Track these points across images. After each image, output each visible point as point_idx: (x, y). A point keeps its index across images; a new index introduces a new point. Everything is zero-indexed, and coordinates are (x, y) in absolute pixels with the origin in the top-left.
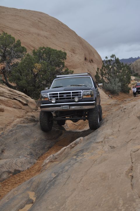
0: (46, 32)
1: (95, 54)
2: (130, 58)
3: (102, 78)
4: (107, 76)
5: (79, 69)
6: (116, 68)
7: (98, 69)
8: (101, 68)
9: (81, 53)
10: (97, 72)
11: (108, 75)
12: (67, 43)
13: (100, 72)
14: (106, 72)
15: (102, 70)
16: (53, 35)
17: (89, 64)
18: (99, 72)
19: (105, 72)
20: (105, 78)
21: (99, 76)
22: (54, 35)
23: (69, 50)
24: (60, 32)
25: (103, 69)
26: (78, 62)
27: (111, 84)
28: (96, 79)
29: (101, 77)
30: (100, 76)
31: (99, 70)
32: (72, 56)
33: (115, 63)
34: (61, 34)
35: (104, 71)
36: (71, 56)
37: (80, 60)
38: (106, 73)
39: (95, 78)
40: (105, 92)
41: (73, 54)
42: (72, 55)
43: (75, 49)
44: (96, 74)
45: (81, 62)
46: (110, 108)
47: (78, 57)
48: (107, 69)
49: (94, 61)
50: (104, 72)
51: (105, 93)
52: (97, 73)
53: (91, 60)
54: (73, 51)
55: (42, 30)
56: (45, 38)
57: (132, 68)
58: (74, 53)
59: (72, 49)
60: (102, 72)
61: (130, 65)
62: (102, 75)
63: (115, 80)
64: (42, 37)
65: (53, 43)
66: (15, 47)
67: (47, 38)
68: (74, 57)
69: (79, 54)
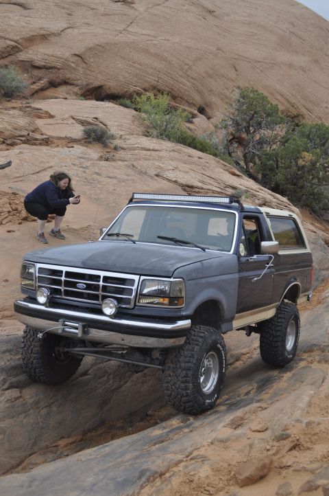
55: (297, 52)
56: (301, 72)
64: (296, 69)
65: (315, 81)
66: (268, 115)
67: (304, 71)
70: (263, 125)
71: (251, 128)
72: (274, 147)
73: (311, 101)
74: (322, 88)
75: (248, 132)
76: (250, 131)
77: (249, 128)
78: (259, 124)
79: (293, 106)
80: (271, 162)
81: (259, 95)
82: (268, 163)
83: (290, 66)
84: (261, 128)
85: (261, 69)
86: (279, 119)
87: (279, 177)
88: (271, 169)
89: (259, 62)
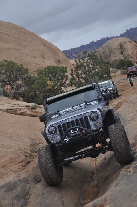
0: (12, 43)
2: (90, 43)
3: (79, 79)
4: (84, 76)
6: (92, 64)
7: (72, 70)
9: (51, 58)
10: (71, 74)
12: (34, 50)
13: (75, 73)
15: (77, 71)
16: (19, 45)
18: (74, 74)
19: (81, 73)
20: (82, 78)
22: (20, 44)
23: (39, 57)
24: (23, 39)
29: (77, 79)
30: (76, 77)
31: (74, 71)
32: (44, 63)
33: (89, 60)
34: (26, 41)
41: (44, 60)
43: (44, 54)
44: (71, 77)
47: (49, 62)
49: (61, 61)
53: (59, 61)
54: (43, 57)
55: (8, 42)
56: (15, 51)
57: (99, 57)
58: (44, 58)
59: (42, 55)
60: (78, 73)
61: (96, 52)
62: (78, 76)
64: (13, 50)
65: (24, 54)
67: (17, 50)
68: (46, 63)
69: (50, 58)
73: (27, 64)
83: (9, 49)
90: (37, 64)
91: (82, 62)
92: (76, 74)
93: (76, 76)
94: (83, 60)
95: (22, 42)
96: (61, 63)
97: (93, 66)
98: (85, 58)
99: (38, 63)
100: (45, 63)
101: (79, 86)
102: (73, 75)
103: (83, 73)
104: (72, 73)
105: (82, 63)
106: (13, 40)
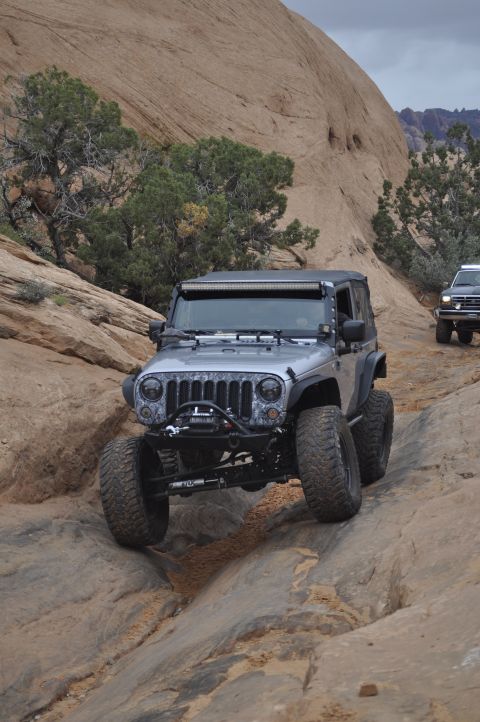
1: (371, 104)
3: (405, 228)
4: (428, 221)
5: (304, 188)
6: (471, 184)
7: (387, 186)
8: (399, 182)
9: (313, 115)
10: (381, 201)
11: (435, 214)
12: (253, 70)
13: (395, 202)
14: (421, 203)
15: (407, 195)
16: (195, 32)
17: (345, 157)
18: (391, 201)
19: (417, 204)
20: (419, 227)
21: (390, 221)
22: (200, 31)
23: (261, 101)
24: (223, 15)
25: (408, 188)
26: (303, 156)
27: (444, 257)
28: (378, 233)
29: (400, 225)
30: (395, 217)
31: (393, 192)
32: (274, 131)
33: (465, 162)
34: (230, 24)
35: (416, 195)
36: (271, 131)
37: (309, 146)
38: (422, 208)
39: (374, 229)
40: (417, 295)
41: (278, 118)
42: (274, 122)
43: (287, 95)
44: (375, 210)
45: (312, 157)
46: (442, 368)
47: (300, 133)
48: (428, 189)
49: (366, 142)
50: (415, 202)
51: (417, 299)
52: (381, 208)
53: (356, 138)
54: (281, 105)
55: (152, 11)
56: (166, 53)
58: (282, 112)
59: (277, 95)
60: (407, 203)
62: (404, 217)
63: (462, 243)
64: (153, 46)
65: (199, 73)
66: (99, 128)
67: (173, 52)
68: (283, 131)
69: (307, 117)
70: (87, 153)
71: (60, 165)
72: (120, 202)
73: (193, 116)
74: (216, 88)
75: (53, 172)
76: (59, 171)
77: (54, 162)
78: (78, 150)
79: (155, 126)
80: (114, 234)
81: (70, 82)
82: (108, 237)
83: (140, 38)
84: (84, 162)
85: (74, 42)
86: (124, 136)
87: (137, 268)
88: (118, 253)
89: (67, 26)
90: (241, 126)
91: (438, 164)
92: (399, 203)
93: (396, 212)
94: (443, 156)
95: (213, 25)
96: (365, 148)
97: (474, 191)
98: (448, 153)
99: (244, 124)
100: (280, 129)
101: (395, 254)
102: (388, 208)
103: (427, 209)
104: (384, 197)
105: (433, 167)
106: (176, 11)
